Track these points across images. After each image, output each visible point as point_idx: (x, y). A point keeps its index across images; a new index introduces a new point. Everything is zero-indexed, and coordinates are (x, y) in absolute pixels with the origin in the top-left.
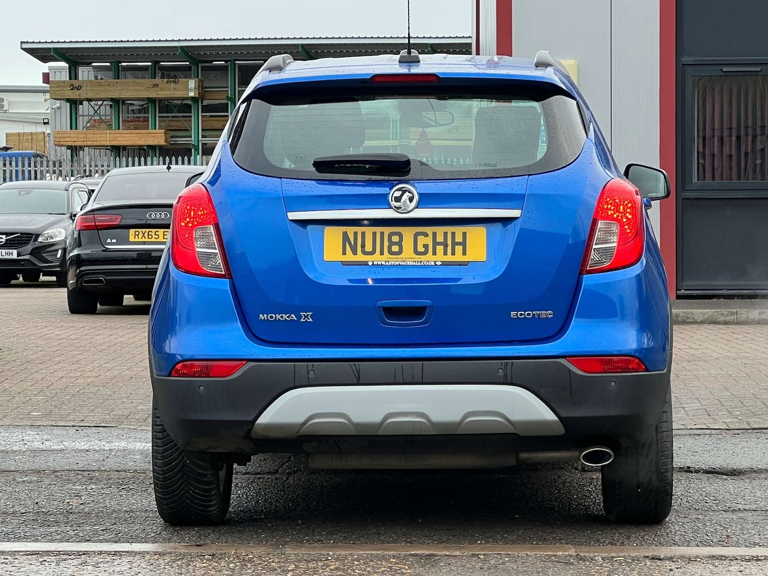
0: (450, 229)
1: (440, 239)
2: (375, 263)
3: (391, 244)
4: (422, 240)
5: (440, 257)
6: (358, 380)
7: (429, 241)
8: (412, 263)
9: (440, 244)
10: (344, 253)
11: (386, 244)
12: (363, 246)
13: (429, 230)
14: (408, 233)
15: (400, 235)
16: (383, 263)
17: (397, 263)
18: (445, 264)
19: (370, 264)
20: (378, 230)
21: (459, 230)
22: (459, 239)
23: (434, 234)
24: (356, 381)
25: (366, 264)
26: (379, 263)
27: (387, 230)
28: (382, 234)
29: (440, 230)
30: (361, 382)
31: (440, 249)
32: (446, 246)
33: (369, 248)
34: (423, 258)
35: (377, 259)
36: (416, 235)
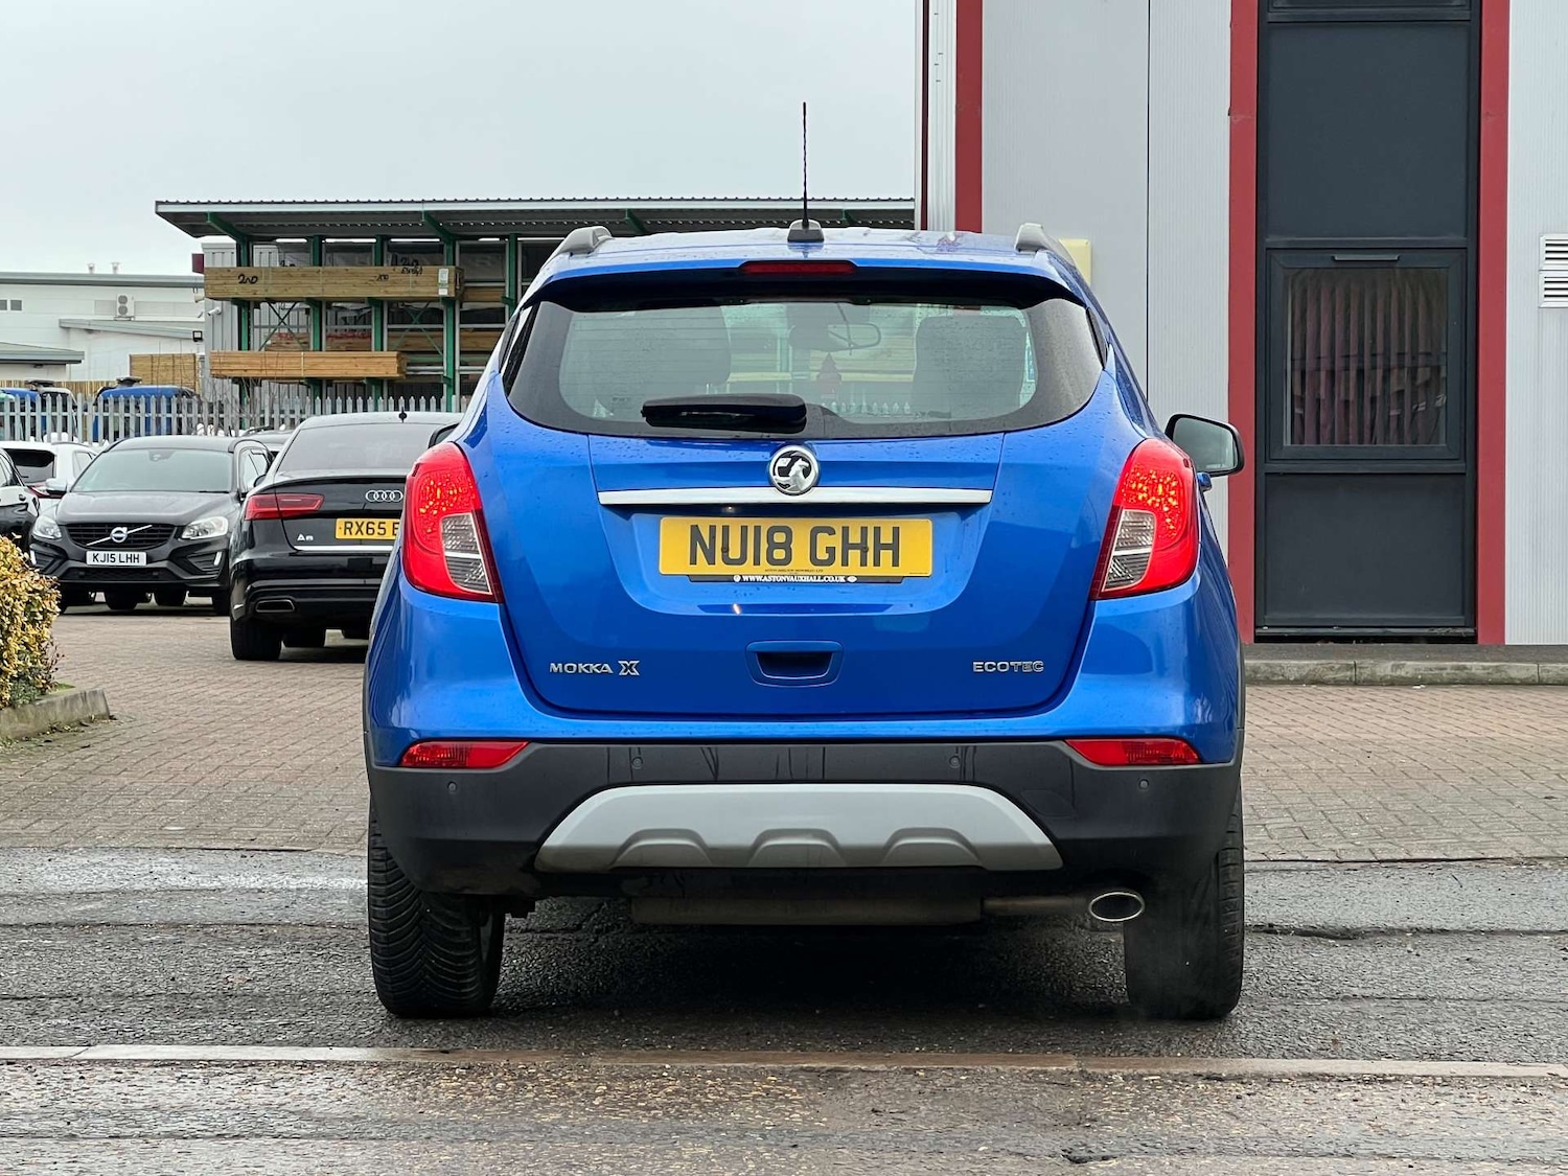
0: (870, 523)
1: (855, 539)
2: (746, 578)
3: (772, 546)
4: (824, 541)
5: (854, 569)
6: (716, 774)
7: (836, 541)
8: (807, 579)
9: (854, 546)
10: (693, 561)
11: (764, 546)
12: (725, 550)
13: (837, 523)
14: (801, 528)
15: (788, 532)
16: (759, 578)
17: (782, 579)
18: (864, 581)
19: (737, 579)
20: (752, 522)
21: (885, 523)
22: (886, 538)
23: (845, 530)
24: (709, 777)
25: (729, 579)
26: (753, 578)
27: (766, 523)
28: (757, 529)
29: (855, 524)
30: (720, 778)
31: (854, 555)
32: (865, 550)
33: (734, 553)
34: (826, 570)
35: (748, 570)
36: (815, 532)
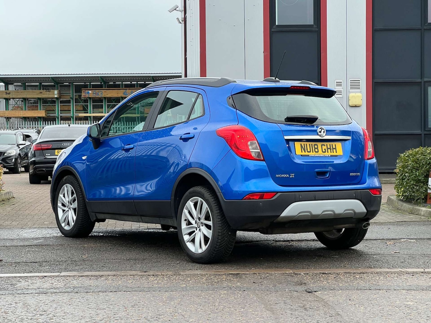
0: (331, 143)
1: (329, 147)
2: (311, 156)
3: (315, 148)
4: (324, 147)
5: (329, 154)
6: (315, 199)
7: (325, 147)
8: (322, 156)
9: (329, 149)
10: (302, 152)
11: (314, 148)
12: (307, 149)
13: (325, 143)
14: (319, 144)
15: (317, 145)
16: (314, 155)
17: (318, 156)
18: (331, 156)
19: (310, 156)
20: (311, 143)
21: (334, 144)
22: (334, 147)
23: (327, 145)
24: (314, 199)
25: (308, 156)
26: (313, 156)
27: (313, 143)
28: (312, 145)
29: (328, 144)
30: (316, 199)
31: (329, 150)
32: (331, 149)
33: (309, 150)
34: (325, 154)
35: (311, 154)
36: (322, 145)
